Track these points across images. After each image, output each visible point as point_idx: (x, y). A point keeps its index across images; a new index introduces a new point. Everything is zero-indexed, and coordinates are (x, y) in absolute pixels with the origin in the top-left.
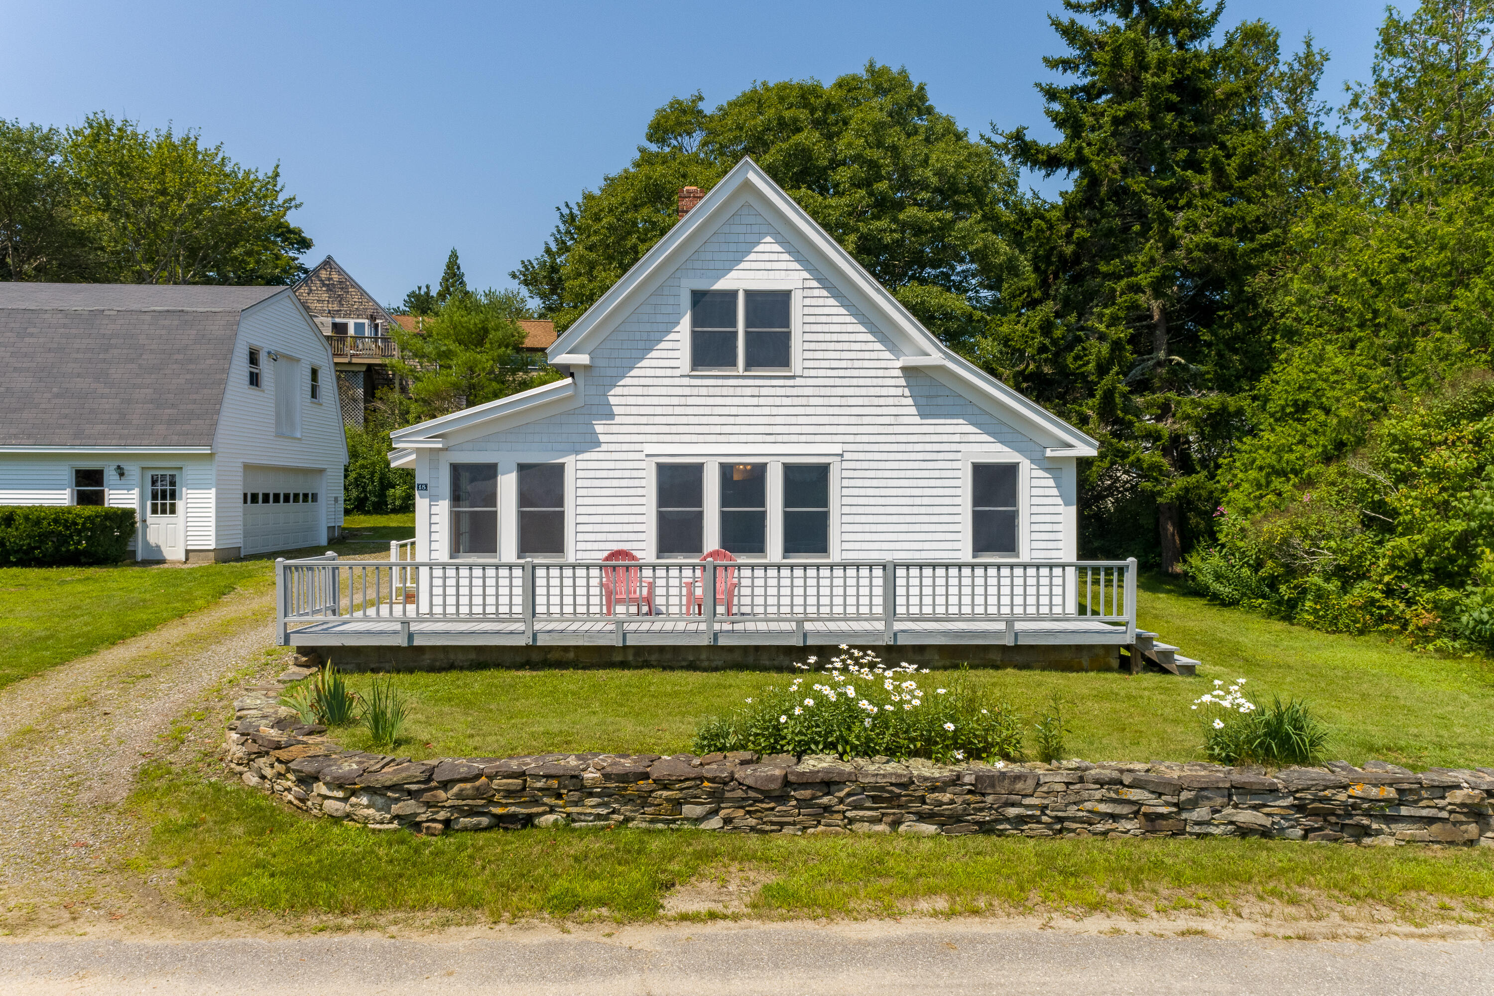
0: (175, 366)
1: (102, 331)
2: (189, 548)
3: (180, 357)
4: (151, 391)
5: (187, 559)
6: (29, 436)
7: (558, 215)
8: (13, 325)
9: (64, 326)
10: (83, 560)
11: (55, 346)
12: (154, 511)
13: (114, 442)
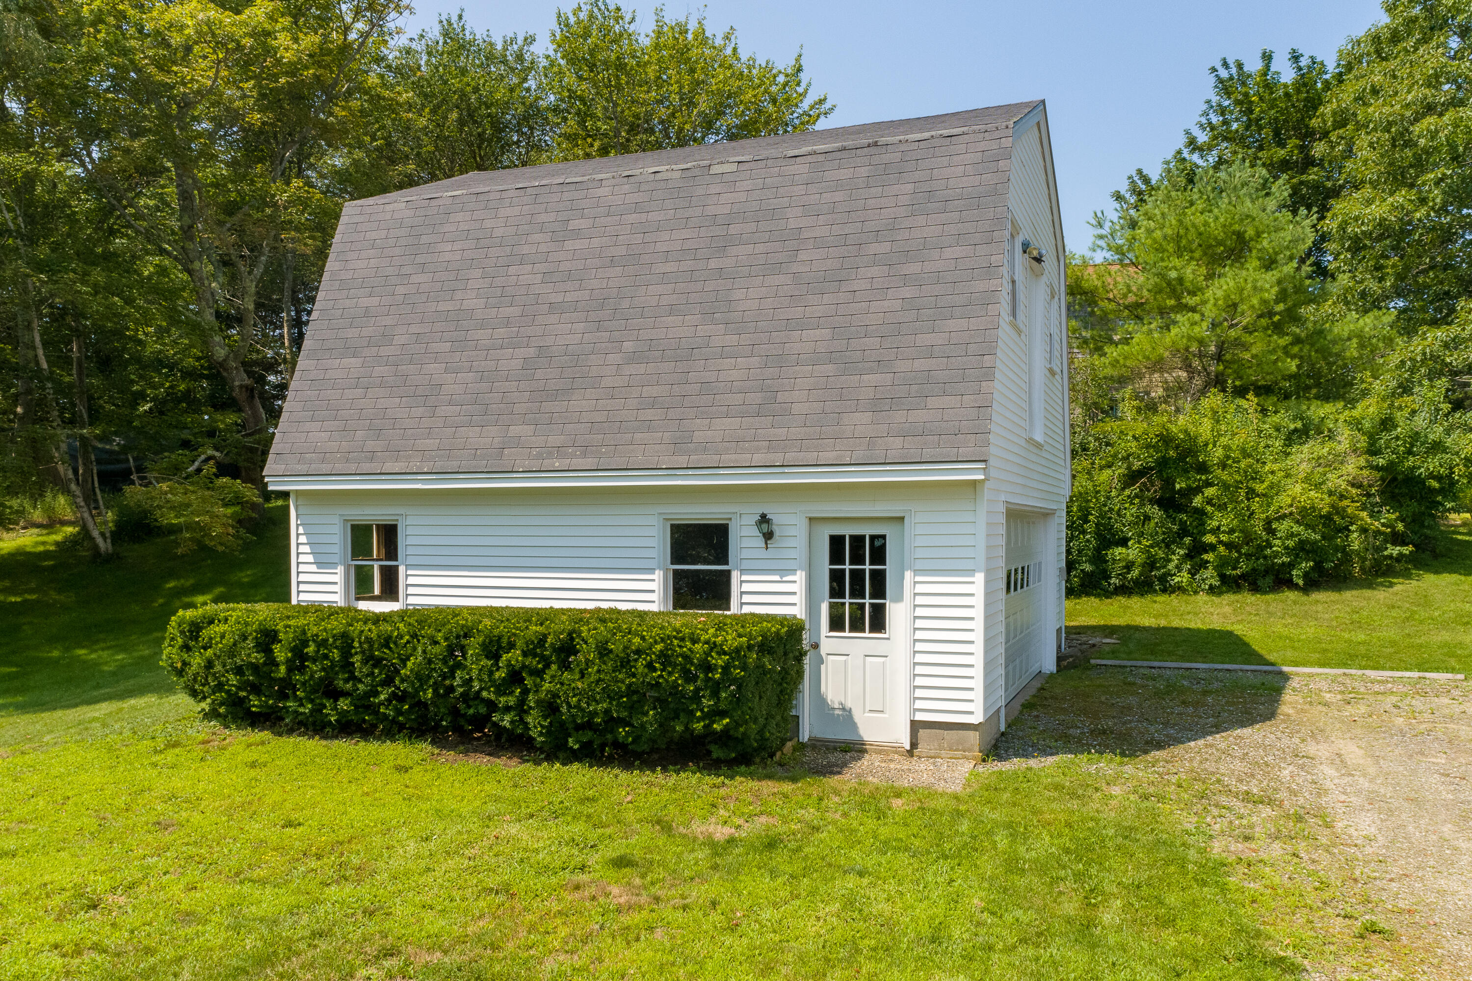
0: (875, 271)
1: (711, 210)
2: (920, 717)
3: (885, 247)
4: (826, 333)
5: (914, 745)
6: (585, 451)
7: (1212, 79)
8: (543, 218)
9: (637, 207)
10: (717, 752)
11: (622, 251)
12: (836, 624)
13: (758, 459)
